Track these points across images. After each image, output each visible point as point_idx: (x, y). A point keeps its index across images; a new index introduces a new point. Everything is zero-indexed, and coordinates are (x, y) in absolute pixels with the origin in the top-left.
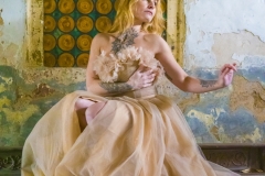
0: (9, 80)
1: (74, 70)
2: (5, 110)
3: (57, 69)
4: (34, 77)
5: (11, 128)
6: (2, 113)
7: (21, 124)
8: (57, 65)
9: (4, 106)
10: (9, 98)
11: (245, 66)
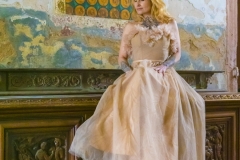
0: (44, 22)
1: (87, 18)
2: (41, 45)
3: (76, 16)
4: (60, 21)
5: (45, 58)
6: (39, 47)
7: (52, 55)
8: (74, 14)
9: (41, 42)
10: (44, 35)
11: (185, 23)
